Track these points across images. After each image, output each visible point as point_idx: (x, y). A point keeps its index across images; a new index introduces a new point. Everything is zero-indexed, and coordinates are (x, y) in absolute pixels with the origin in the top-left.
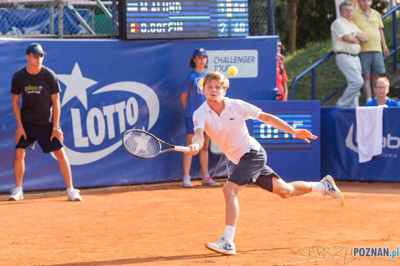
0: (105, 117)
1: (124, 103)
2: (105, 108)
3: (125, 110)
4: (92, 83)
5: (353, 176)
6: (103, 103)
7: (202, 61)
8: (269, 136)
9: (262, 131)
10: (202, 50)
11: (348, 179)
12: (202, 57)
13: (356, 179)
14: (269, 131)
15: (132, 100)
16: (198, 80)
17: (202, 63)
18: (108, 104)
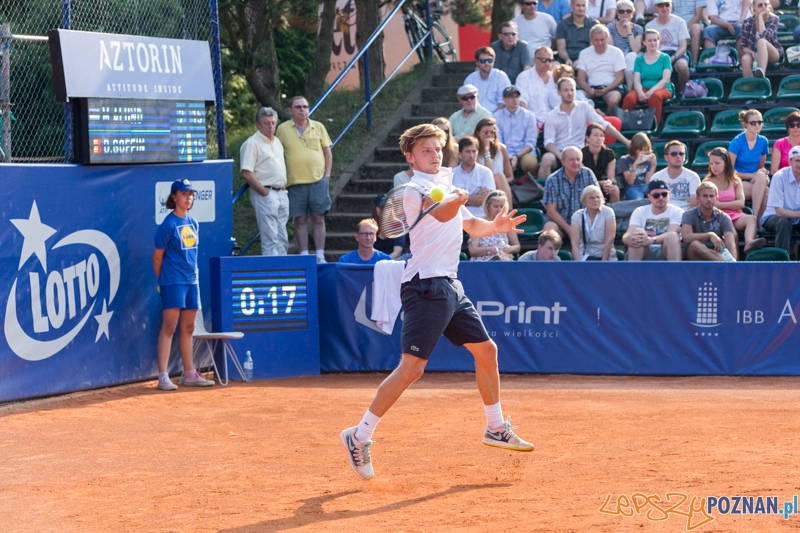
0: (65, 284)
1: (84, 261)
2: (65, 271)
3: (85, 273)
4: (51, 231)
5: (372, 365)
6: (63, 263)
7: (188, 199)
8: (251, 312)
9: (243, 304)
10: (186, 182)
11: (363, 369)
12: (187, 193)
13: (378, 368)
14: (253, 304)
15: (93, 258)
16: (181, 229)
17: (187, 203)
18: (68, 266)
